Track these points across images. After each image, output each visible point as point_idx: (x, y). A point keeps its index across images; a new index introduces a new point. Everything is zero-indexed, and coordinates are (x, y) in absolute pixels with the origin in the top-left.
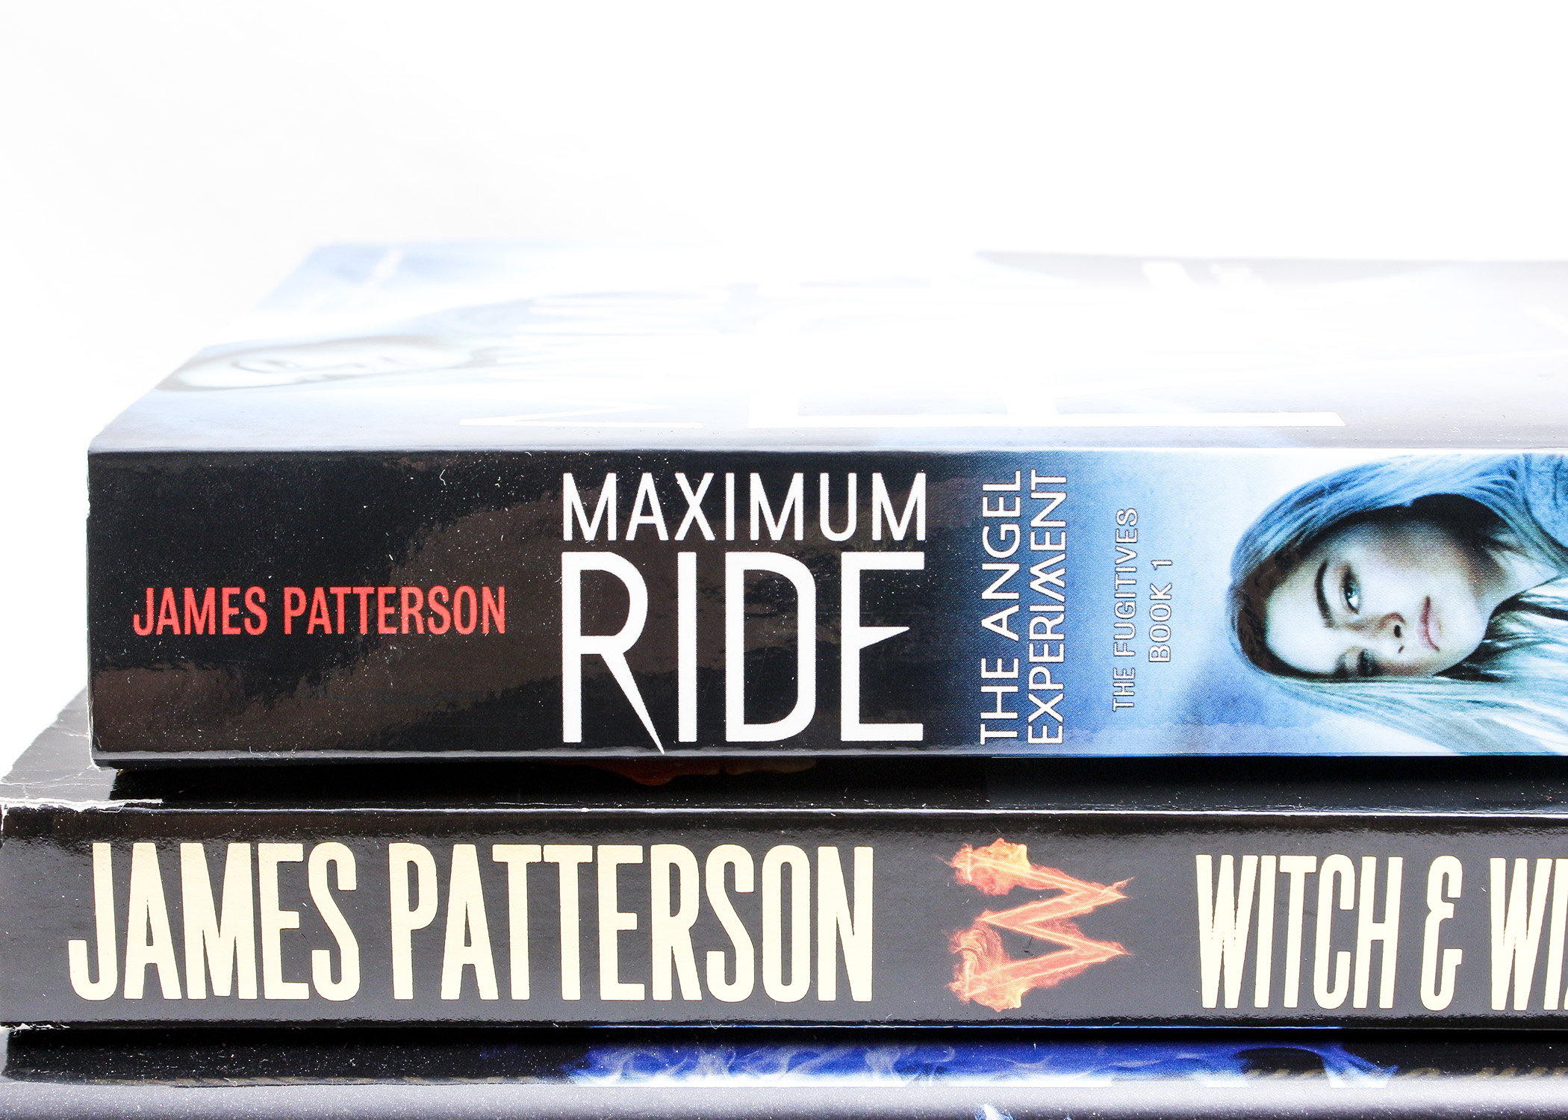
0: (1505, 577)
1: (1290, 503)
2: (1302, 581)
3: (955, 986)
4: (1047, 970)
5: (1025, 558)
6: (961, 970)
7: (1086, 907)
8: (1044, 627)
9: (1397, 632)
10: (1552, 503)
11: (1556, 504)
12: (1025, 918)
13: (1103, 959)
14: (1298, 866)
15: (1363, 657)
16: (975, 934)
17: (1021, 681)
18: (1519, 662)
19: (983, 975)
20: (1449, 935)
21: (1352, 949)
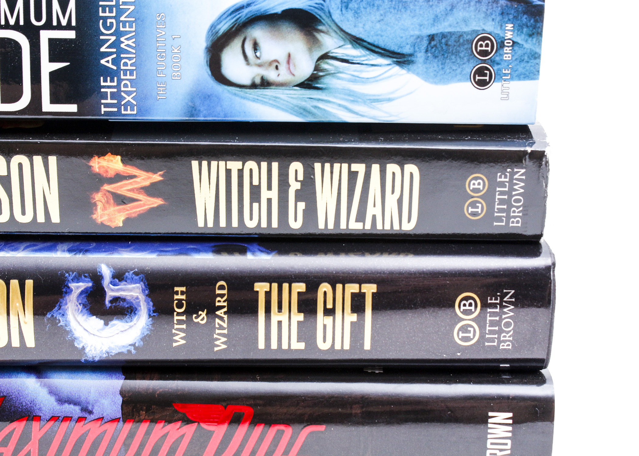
0: (322, 45)
1: (230, 12)
2: (236, 44)
3: (94, 216)
4: (133, 210)
5: (118, 34)
6: (96, 210)
7: (147, 183)
8: (127, 63)
9: (277, 68)
10: (340, 13)
11: (342, 13)
12: (122, 187)
13: (155, 205)
14: (235, 165)
15: (262, 78)
16: (101, 194)
17: (118, 86)
18: (327, 81)
19: (106, 212)
20: (299, 196)
21: (259, 202)
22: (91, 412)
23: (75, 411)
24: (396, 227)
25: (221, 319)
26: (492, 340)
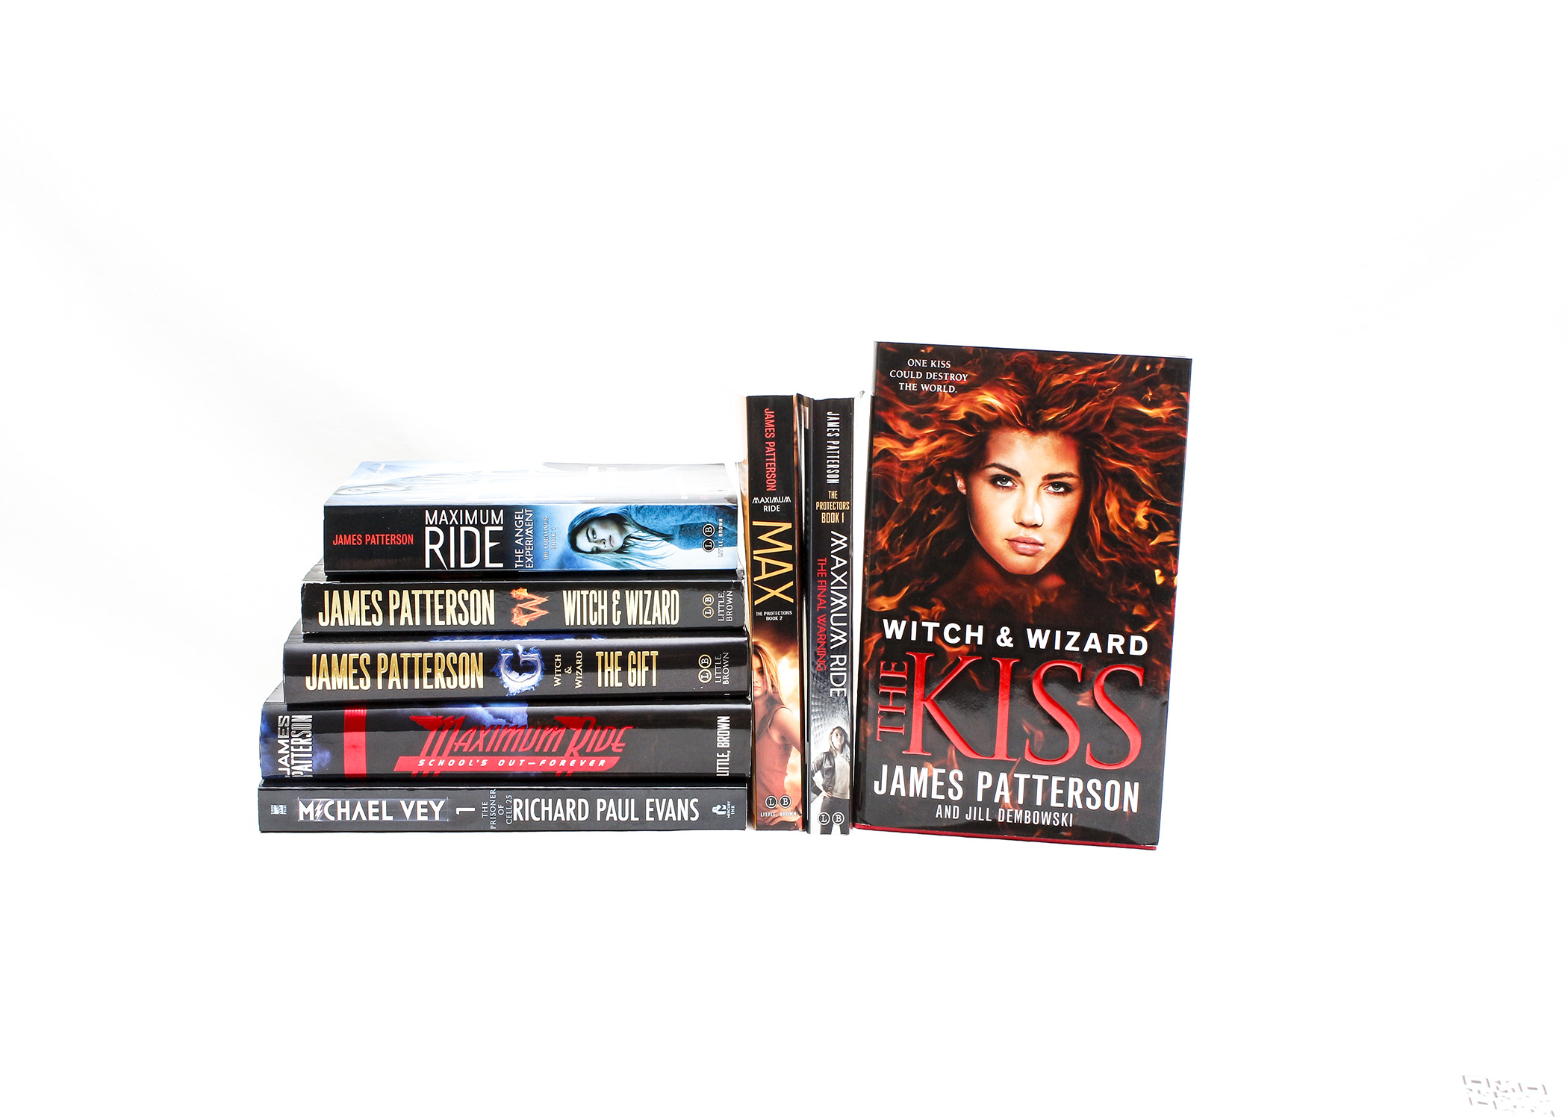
0: (627, 531)
1: (580, 515)
2: (583, 532)
3: (513, 620)
4: (532, 617)
5: (524, 528)
6: (514, 617)
7: (540, 603)
8: (529, 542)
9: (604, 543)
10: (635, 515)
12: (527, 605)
13: (544, 614)
14: (585, 593)
15: (597, 548)
16: (516, 609)
17: (524, 554)
18: (630, 549)
19: (518, 618)
20: (618, 608)
21: (598, 611)
22: (511, 722)
23: (503, 722)
24: (668, 623)
25: (579, 671)
26: (718, 679)
